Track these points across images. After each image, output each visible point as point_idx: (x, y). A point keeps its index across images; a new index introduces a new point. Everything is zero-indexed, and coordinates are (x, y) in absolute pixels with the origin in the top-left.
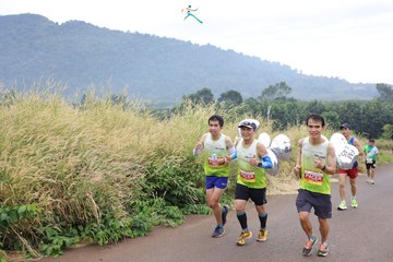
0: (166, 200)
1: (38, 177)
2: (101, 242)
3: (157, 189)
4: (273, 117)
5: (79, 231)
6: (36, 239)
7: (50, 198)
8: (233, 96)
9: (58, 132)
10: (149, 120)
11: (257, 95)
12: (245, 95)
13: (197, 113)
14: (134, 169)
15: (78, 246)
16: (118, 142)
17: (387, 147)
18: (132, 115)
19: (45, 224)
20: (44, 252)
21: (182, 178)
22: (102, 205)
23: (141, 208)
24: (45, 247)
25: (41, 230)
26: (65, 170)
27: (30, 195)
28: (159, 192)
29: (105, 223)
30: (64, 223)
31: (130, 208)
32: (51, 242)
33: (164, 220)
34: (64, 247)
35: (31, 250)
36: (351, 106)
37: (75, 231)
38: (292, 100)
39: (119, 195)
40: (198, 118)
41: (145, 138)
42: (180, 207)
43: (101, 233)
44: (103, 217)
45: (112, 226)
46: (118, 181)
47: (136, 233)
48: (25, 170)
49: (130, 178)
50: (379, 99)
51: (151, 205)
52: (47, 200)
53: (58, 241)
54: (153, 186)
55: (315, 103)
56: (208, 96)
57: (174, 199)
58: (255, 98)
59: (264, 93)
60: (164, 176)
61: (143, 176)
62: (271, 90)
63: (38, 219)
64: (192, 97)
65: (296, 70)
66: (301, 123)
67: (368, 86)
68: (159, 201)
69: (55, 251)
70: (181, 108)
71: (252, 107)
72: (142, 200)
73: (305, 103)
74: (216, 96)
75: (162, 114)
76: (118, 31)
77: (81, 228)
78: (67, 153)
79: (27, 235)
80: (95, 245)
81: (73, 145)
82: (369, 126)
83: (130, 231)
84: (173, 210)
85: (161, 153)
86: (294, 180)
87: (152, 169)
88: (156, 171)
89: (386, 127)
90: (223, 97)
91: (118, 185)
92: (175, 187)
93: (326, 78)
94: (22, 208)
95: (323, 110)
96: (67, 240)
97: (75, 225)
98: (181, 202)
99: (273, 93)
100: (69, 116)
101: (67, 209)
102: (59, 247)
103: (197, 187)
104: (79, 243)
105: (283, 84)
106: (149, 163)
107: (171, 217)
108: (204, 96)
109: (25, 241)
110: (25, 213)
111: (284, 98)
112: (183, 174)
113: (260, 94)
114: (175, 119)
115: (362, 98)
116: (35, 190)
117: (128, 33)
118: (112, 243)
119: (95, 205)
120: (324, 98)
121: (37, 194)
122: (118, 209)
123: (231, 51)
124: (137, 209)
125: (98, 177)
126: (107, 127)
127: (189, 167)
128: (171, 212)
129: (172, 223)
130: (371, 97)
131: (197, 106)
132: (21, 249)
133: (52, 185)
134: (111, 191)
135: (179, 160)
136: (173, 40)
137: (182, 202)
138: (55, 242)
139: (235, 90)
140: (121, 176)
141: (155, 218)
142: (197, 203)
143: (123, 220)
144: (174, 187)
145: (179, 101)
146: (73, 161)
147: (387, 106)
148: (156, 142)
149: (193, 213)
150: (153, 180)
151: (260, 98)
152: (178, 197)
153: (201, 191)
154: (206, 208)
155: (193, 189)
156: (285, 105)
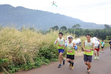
0: (45, 57)
1: (8, 51)
2: (26, 69)
3: (42, 54)
4: (75, 34)
5: (20, 66)
6: (8, 68)
7: (12, 57)
8: (64, 28)
9: (14, 38)
10: (40, 34)
11: (71, 27)
12: (68, 28)
13: (54, 33)
14: (36, 48)
15: (20, 70)
16: (31, 41)
17: (107, 42)
18: (35, 33)
19: (10, 64)
20: (10, 72)
21: (50, 51)
22: (27, 59)
23: (38, 60)
24: (10, 71)
25: (9, 66)
26: (16, 49)
27: (6, 56)
28: (43, 55)
29: (28, 64)
30: (16, 64)
31: (35, 60)
32: (12, 69)
33: (44, 63)
34: (16, 71)
35: (6, 71)
36: (97, 31)
37: (19, 66)
38: (81, 29)
39: (31, 56)
40: (54, 34)
41: (39, 40)
42: (49, 59)
43: (26, 67)
44: (27, 62)
45: (30, 65)
46: (31, 52)
47: (36, 67)
48: (5, 49)
49: (35, 51)
50: (105, 29)
51: (41, 59)
52: (11, 57)
53: (14, 69)
54: (41, 53)
55: (87, 30)
56: (57, 28)
57: (47, 57)
58: (70, 28)
60: (44, 51)
61: (38, 50)
62: (75, 26)
63: (8, 63)
64: (52, 28)
65: (82, 21)
66: (83, 35)
67: (102, 25)
68: (43, 57)
69: (13, 72)
70: (50, 31)
71: (70, 31)
72: (38, 57)
73: (84, 30)
74: (59, 28)
75: (44, 33)
77: (20, 65)
78: (17, 44)
79: (5, 67)
80: (25, 70)
81: (19, 41)
82: (102, 37)
83: (35, 66)
84: (47, 60)
85: (44, 44)
86: (81, 52)
87: (41, 48)
88: (42, 49)
89: (107, 37)
90: (61, 28)
91: (31, 53)
93: (90, 23)
94: (4, 60)
95: (89, 32)
96: (17, 69)
97: (19, 65)
99: (75, 27)
100: (17, 33)
101: (17, 60)
102: (14, 71)
104: (20, 69)
105: (78, 25)
107: (46, 62)
108: (56, 28)
109: (4, 69)
110: (4, 61)
111: (78, 28)
112: (50, 50)
113: (72, 27)
114: (48, 34)
115: (100, 29)
116: (7, 54)
117: (35, 10)
118: (29, 69)
119: (25, 59)
120: (90, 28)
121: (8, 56)
122: (31, 60)
123: (64, 15)
124: (37, 60)
125: (26, 51)
126: (28, 37)
127: (52, 48)
128: (46, 61)
129: (47, 64)
130: (103, 28)
131: (54, 31)
132: (3, 71)
133: (12, 53)
134: (29, 55)
135: (49, 46)
136: (47, 12)
137: (49, 58)
138: (13, 69)
139: (65, 26)
140: (32, 50)
141: (42, 62)
142: (54, 58)
143: (33, 63)
144: (47, 54)
145: (49, 29)
146: (18, 46)
147: (107, 31)
148: (42, 41)
149: (52, 61)
150: (41, 52)
151: (72, 28)
152: (48, 56)
153: (55, 55)
154: (56, 59)
155: (53, 54)
156: (79, 30)
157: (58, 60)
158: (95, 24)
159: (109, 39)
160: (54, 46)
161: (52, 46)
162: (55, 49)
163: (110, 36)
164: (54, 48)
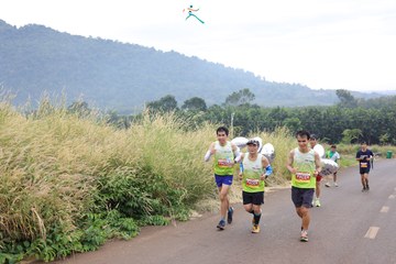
2: (46, 259)
3: (111, 201)
4: (237, 124)
5: (24, 247)
8: (198, 103)
9: (4, 143)
10: (105, 128)
11: (220, 101)
12: (209, 102)
15: (22, 263)
17: (347, 152)
21: (138, 189)
22: (50, 219)
26: (8, 184)
28: (112, 204)
29: (53, 238)
30: (7, 240)
31: (81, 222)
33: (117, 233)
36: (313, 112)
37: (20, 248)
38: (255, 106)
42: (135, 219)
43: (47, 249)
44: (51, 232)
45: (60, 241)
46: (67, 194)
47: (86, 248)
49: (81, 191)
50: (339, 105)
51: (104, 217)
54: (106, 197)
55: (278, 109)
56: (172, 103)
57: (129, 211)
58: (219, 104)
59: (227, 100)
60: (119, 188)
61: (94, 188)
62: (234, 97)
65: (259, 77)
66: (261, 130)
67: (329, 92)
68: (113, 213)
70: (140, 117)
71: (216, 114)
72: (94, 212)
73: (268, 109)
75: (120, 121)
76: (80, 37)
77: (26, 244)
78: (12, 165)
80: (41, 262)
82: (329, 132)
83: (80, 246)
84: (129, 222)
85: (115, 163)
87: (105, 180)
88: (110, 183)
89: (346, 132)
90: (187, 104)
91: (67, 198)
92: (129, 198)
93: (288, 84)
95: (285, 116)
96: (10, 257)
97: (20, 241)
98: (138, 213)
99: (237, 99)
101: (11, 225)
103: (154, 198)
104: (24, 260)
105: (246, 91)
106: (103, 174)
107: (126, 229)
108: (167, 104)
111: (247, 105)
112: (139, 185)
113: (224, 101)
115: (322, 104)
117: (90, 39)
118: (59, 258)
120: (287, 104)
122: (67, 223)
123: (195, 58)
124: (89, 222)
125: (44, 190)
127: (145, 177)
128: (125, 224)
129: (126, 235)
130: (331, 103)
134: (60, 205)
136: (136, 46)
139: (199, 97)
141: (109, 231)
142: (153, 214)
143: (72, 235)
146: (19, 173)
147: (347, 112)
148: (111, 152)
149: (149, 224)
150: (106, 192)
151: (224, 104)
152: (133, 208)
153: (157, 201)
154: (163, 219)
155: (148, 200)
156: (248, 112)
157: (168, 219)
158: (305, 89)
159: (353, 142)
160: (155, 172)
161: (148, 169)
162: (158, 180)
163: (355, 131)
164: (153, 178)
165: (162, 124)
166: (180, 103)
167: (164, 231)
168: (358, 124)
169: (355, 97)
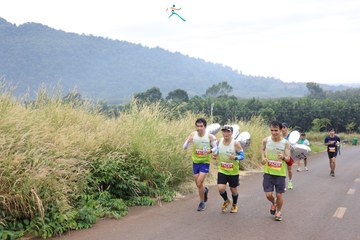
0: (112, 193)
2: (45, 236)
3: (102, 183)
5: (24, 225)
8: (180, 95)
11: (201, 93)
12: (191, 94)
14: (79, 165)
15: (22, 239)
17: (316, 139)
18: (81, 113)
21: (127, 173)
22: (48, 199)
23: (87, 202)
26: (10, 167)
28: (104, 186)
29: (50, 216)
30: (9, 218)
31: (75, 202)
33: (108, 212)
36: (285, 103)
37: (20, 225)
38: (233, 98)
40: (143, 115)
42: (124, 200)
43: (45, 226)
44: (48, 211)
45: (57, 219)
46: (64, 176)
47: (80, 225)
49: (75, 174)
50: (309, 97)
51: (96, 198)
53: (2, 235)
54: (98, 180)
55: (254, 100)
56: (157, 95)
57: (119, 192)
58: (200, 96)
59: (208, 92)
60: (110, 171)
61: (88, 171)
62: (214, 89)
65: (236, 71)
66: (239, 119)
67: (300, 85)
68: (104, 194)
70: (129, 106)
71: (197, 104)
72: (87, 193)
73: (245, 100)
75: (110, 111)
76: (73, 34)
77: (26, 222)
78: (13, 150)
80: (39, 238)
82: (300, 121)
83: (75, 224)
84: (119, 202)
85: (106, 149)
87: (97, 164)
88: (102, 167)
89: (315, 121)
90: (171, 95)
91: (63, 180)
92: (119, 181)
93: (263, 78)
95: (260, 107)
96: (12, 234)
97: (21, 220)
99: (216, 91)
101: (12, 204)
103: (142, 181)
104: (24, 236)
105: (225, 84)
106: (95, 158)
107: (116, 209)
108: (153, 95)
111: (226, 96)
112: (128, 168)
113: (204, 93)
115: (294, 96)
117: (83, 36)
118: (56, 235)
120: (262, 96)
122: (63, 203)
123: (178, 54)
124: (83, 203)
125: (43, 173)
127: (134, 162)
128: (115, 204)
129: (116, 215)
130: (302, 95)
134: (57, 187)
135: (124, 156)
136: (125, 43)
137: (126, 195)
139: (182, 89)
140: (64, 172)
141: (101, 211)
142: (141, 195)
143: (68, 214)
146: (19, 158)
147: (316, 103)
148: (102, 139)
149: (137, 204)
150: (98, 175)
151: (204, 96)
152: (123, 189)
153: (144, 184)
154: (150, 199)
155: (137, 182)
156: (227, 103)
157: (154, 200)
158: (279, 82)
159: (322, 130)
160: (142, 157)
161: (136, 154)
162: (145, 164)
163: (323, 120)
164: (141, 162)
165: (149, 113)
166: (165, 95)
167: (151, 211)
168: (326, 114)
169: (324, 89)
